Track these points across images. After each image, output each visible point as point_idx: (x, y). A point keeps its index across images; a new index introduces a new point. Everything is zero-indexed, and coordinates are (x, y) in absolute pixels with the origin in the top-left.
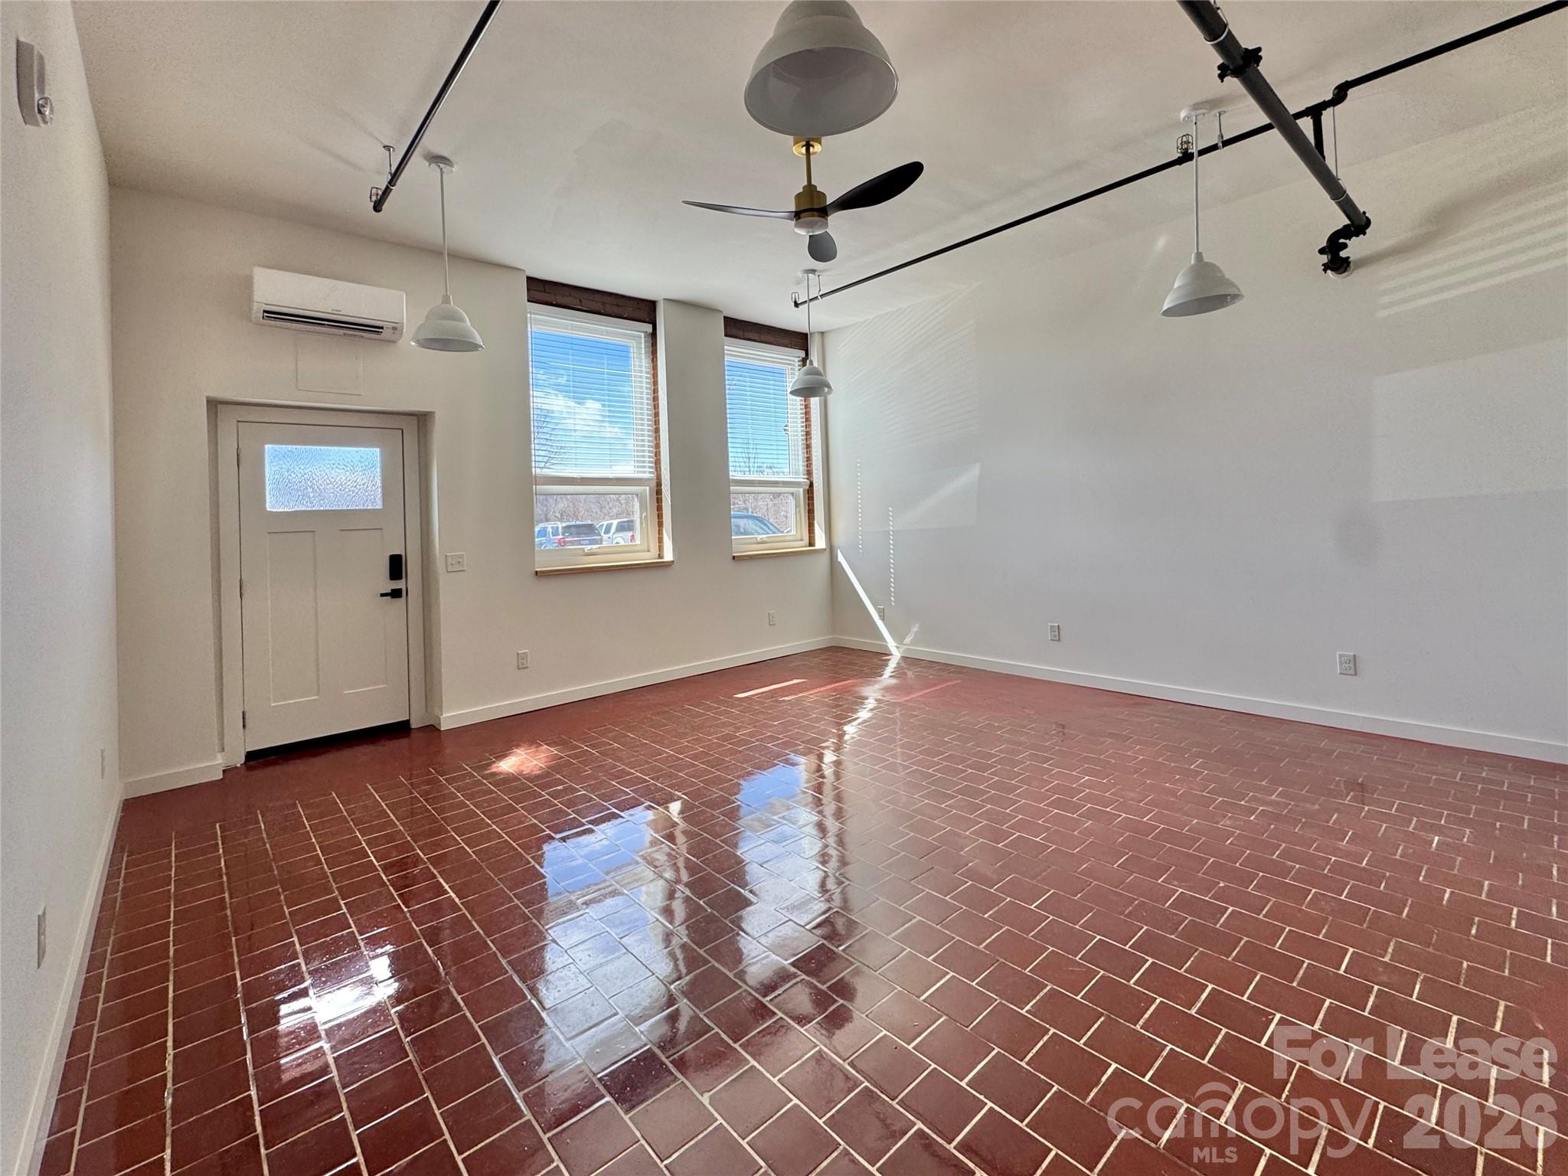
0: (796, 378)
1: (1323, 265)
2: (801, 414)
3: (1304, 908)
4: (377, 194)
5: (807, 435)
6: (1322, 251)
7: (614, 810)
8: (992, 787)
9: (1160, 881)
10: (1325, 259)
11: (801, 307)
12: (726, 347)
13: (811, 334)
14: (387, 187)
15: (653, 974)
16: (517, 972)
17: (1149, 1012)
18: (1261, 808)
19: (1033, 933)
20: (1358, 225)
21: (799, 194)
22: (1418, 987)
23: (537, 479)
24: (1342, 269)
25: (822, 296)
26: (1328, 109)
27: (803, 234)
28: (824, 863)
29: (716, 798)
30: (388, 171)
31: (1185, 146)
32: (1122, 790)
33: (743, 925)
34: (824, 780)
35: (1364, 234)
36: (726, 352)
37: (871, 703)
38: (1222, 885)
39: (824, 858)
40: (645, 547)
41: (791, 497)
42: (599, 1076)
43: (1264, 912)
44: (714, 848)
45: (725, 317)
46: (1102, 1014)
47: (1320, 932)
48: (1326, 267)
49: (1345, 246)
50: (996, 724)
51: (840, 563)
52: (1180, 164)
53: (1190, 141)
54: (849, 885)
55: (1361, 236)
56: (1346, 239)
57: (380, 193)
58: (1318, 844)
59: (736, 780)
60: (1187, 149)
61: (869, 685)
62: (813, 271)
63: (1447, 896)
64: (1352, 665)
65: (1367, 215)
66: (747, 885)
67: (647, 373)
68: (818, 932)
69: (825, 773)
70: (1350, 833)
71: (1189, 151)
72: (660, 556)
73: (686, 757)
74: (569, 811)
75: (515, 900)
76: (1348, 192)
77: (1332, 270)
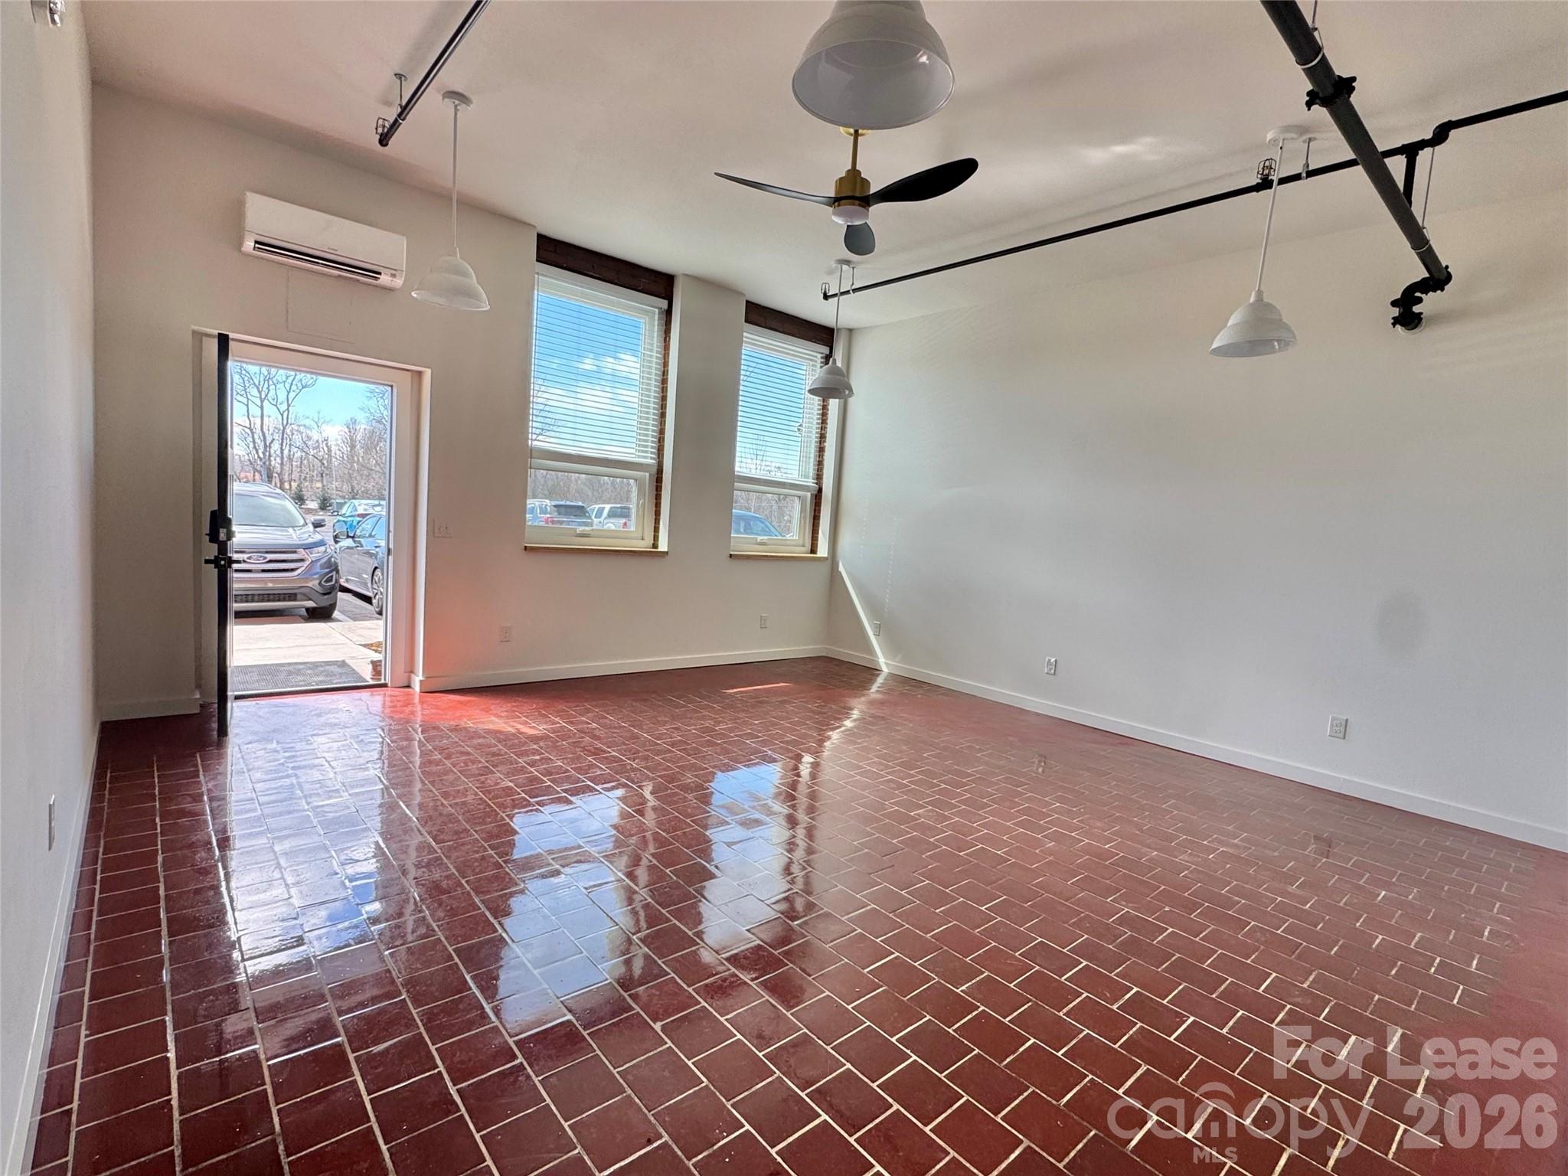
0: (817, 376)
1: (1393, 318)
2: (818, 414)
3: (1239, 936)
4: (384, 127)
5: (821, 437)
6: (1394, 304)
7: (589, 783)
8: (962, 802)
9: (1108, 900)
10: (1396, 312)
11: (830, 300)
12: (745, 334)
13: (838, 330)
14: (396, 120)
15: (617, 925)
16: (489, 909)
17: (1074, 1003)
18: (1221, 849)
19: (979, 930)
20: (1437, 279)
21: (841, 179)
22: (1327, 1010)
23: (533, 452)
24: (1413, 325)
25: (855, 290)
26: (1426, 149)
27: (839, 222)
28: (790, 851)
29: (690, 783)
30: (399, 102)
31: (1266, 172)
32: (1090, 819)
33: (706, 894)
34: (800, 779)
35: (1442, 290)
36: (744, 339)
37: (856, 714)
38: (1167, 909)
39: (791, 846)
40: (640, 535)
41: (797, 500)
42: (562, 999)
43: (1201, 936)
44: (684, 826)
45: (747, 302)
46: (1030, 1000)
47: (1250, 957)
48: (1396, 321)
49: (1420, 300)
50: (978, 747)
51: (840, 572)
52: (1258, 191)
53: (1273, 166)
54: (811, 871)
55: (1439, 292)
56: (1422, 293)
57: (387, 125)
58: (1268, 886)
59: (711, 769)
60: (1268, 175)
61: (856, 697)
62: (848, 262)
63: (1378, 941)
64: (1343, 730)
65: (1449, 270)
66: (713, 861)
67: (657, 352)
68: (776, 907)
69: (802, 773)
70: (1302, 879)
71: (1270, 178)
72: (655, 546)
73: (664, 743)
74: (545, 779)
75: (489, 849)
76: (1431, 242)
77: (1402, 325)
